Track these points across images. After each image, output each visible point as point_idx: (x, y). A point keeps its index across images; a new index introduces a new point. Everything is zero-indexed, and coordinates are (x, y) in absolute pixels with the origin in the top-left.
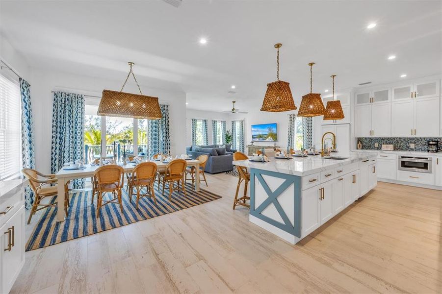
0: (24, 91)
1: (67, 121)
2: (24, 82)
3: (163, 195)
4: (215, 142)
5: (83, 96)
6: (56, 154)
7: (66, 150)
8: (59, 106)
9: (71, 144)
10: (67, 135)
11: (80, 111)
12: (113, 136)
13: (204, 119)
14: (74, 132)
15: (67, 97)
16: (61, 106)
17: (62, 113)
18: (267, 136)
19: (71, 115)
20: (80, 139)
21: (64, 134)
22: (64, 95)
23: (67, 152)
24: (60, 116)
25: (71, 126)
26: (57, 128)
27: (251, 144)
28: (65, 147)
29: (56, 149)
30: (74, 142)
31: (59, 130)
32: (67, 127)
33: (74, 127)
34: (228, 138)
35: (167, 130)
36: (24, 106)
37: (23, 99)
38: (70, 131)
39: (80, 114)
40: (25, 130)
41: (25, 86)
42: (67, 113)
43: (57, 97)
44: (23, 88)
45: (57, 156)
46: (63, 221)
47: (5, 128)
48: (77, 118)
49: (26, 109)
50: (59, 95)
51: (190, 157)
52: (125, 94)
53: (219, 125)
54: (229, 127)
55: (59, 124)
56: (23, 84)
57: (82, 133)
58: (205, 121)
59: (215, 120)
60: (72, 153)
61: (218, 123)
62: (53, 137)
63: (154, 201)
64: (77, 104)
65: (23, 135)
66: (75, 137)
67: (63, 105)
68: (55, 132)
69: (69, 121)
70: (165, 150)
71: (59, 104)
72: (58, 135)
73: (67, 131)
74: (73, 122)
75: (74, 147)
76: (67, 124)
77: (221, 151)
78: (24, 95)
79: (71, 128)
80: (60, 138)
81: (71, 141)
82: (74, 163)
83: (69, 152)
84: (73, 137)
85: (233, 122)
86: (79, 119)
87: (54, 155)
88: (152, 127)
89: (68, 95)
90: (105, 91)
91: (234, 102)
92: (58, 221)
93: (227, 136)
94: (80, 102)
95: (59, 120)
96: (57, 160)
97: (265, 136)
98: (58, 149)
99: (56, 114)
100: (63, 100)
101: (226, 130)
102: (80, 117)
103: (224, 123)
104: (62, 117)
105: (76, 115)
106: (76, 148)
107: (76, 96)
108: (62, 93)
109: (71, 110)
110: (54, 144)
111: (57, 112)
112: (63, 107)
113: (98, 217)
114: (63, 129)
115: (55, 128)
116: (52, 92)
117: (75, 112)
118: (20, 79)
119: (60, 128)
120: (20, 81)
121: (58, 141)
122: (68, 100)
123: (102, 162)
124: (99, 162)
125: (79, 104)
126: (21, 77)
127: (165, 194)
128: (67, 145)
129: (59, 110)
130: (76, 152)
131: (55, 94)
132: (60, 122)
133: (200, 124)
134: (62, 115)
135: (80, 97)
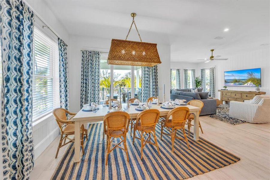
0: (61, 48)
1: (90, 71)
2: (62, 41)
3: (162, 140)
4: (186, 86)
5: (100, 53)
6: (83, 95)
7: (89, 92)
8: (85, 61)
9: (92, 87)
10: (90, 81)
11: (98, 64)
12: (116, 82)
13: (177, 68)
14: (94, 79)
15: (90, 54)
16: (86, 60)
17: (87, 65)
18: (246, 81)
19: (92, 67)
20: (97, 84)
21: (88, 81)
22: (88, 52)
23: (89, 93)
24: (86, 68)
25: (92, 74)
26: (84, 76)
27: (224, 88)
28: (88, 89)
29: (83, 91)
30: (94, 87)
31: (85, 77)
32: (90, 75)
33: (94, 75)
34: (198, 83)
35: (156, 77)
36: (61, 59)
37: (61, 54)
38: (92, 78)
39: (97, 66)
40: (62, 77)
41: (62, 45)
42: (90, 66)
43: (84, 54)
44: (61, 46)
45: (84, 96)
46: (79, 162)
47: (53, 76)
48: (95, 68)
49: (63, 61)
50: (85, 53)
51: (184, 102)
52: (129, 42)
53: (190, 73)
54: (198, 75)
55: (85, 74)
56: (61, 43)
57: (98, 79)
58: (178, 70)
59: (187, 69)
60: (92, 94)
61: (188, 72)
62: (82, 83)
63: (157, 150)
64: (95, 59)
65: (60, 81)
66: (94, 83)
67: (87, 60)
68: (83, 79)
69: (91, 71)
70: (154, 93)
71: (85, 59)
72: (85, 81)
73: (90, 79)
74: (93, 71)
75: (94, 90)
76: (90, 73)
77: (204, 95)
78: (61, 51)
79: (92, 76)
80: (86, 84)
81: (92, 85)
82: (90, 105)
83: (91, 93)
84: (93, 83)
85: (202, 70)
86: (97, 69)
87: (82, 95)
88: (145, 74)
89: (90, 53)
90: (113, 40)
91: (212, 50)
92: (75, 162)
93: (196, 81)
94: (97, 57)
95: (85, 71)
96: (84, 99)
97: (244, 81)
98: (84, 91)
99: (83, 66)
100: (87, 56)
101: (196, 77)
102: (97, 68)
103: (194, 71)
104: (87, 69)
105: (95, 66)
106: (95, 90)
107: (95, 53)
108: (87, 51)
109: (92, 63)
110: (82, 88)
111: (84, 65)
112: (87, 62)
113: (106, 165)
114: (87, 77)
115: (83, 76)
116: (81, 51)
117: (94, 65)
118: (59, 39)
119: (86, 76)
120: (58, 40)
121: (84, 85)
122: (90, 56)
123: (110, 104)
124: (108, 104)
125: (97, 58)
126: (59, 37)
127: (163, 138)
128: (90, 88)
129: (85, 63)
130: (95, 94)
131: (83, 52)
132: (86, 72)
133: (174, 72)
134: (87, 67)
135: (97, 54)
